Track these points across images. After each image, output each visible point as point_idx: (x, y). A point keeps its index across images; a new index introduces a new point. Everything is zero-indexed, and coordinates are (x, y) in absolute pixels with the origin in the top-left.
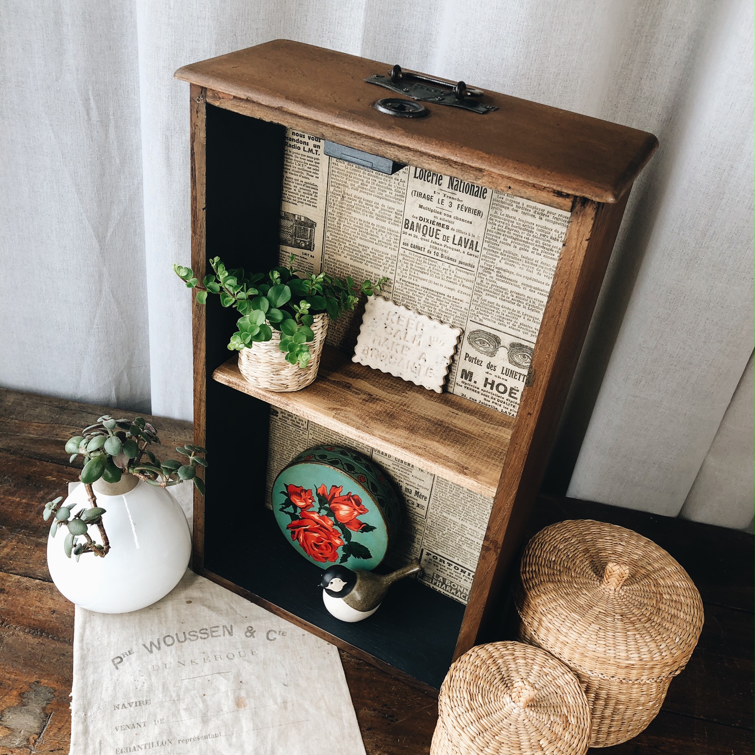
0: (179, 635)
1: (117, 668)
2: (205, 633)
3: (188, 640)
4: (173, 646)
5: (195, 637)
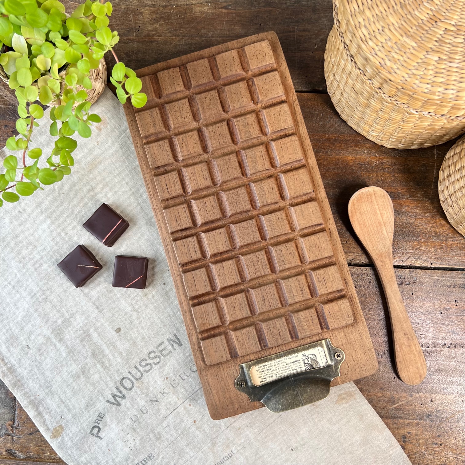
0: (132, 372)
1: (101, 438)
2: (155, 357)
3: (144, 373)
4: (135, 387)
5: (149, 366)
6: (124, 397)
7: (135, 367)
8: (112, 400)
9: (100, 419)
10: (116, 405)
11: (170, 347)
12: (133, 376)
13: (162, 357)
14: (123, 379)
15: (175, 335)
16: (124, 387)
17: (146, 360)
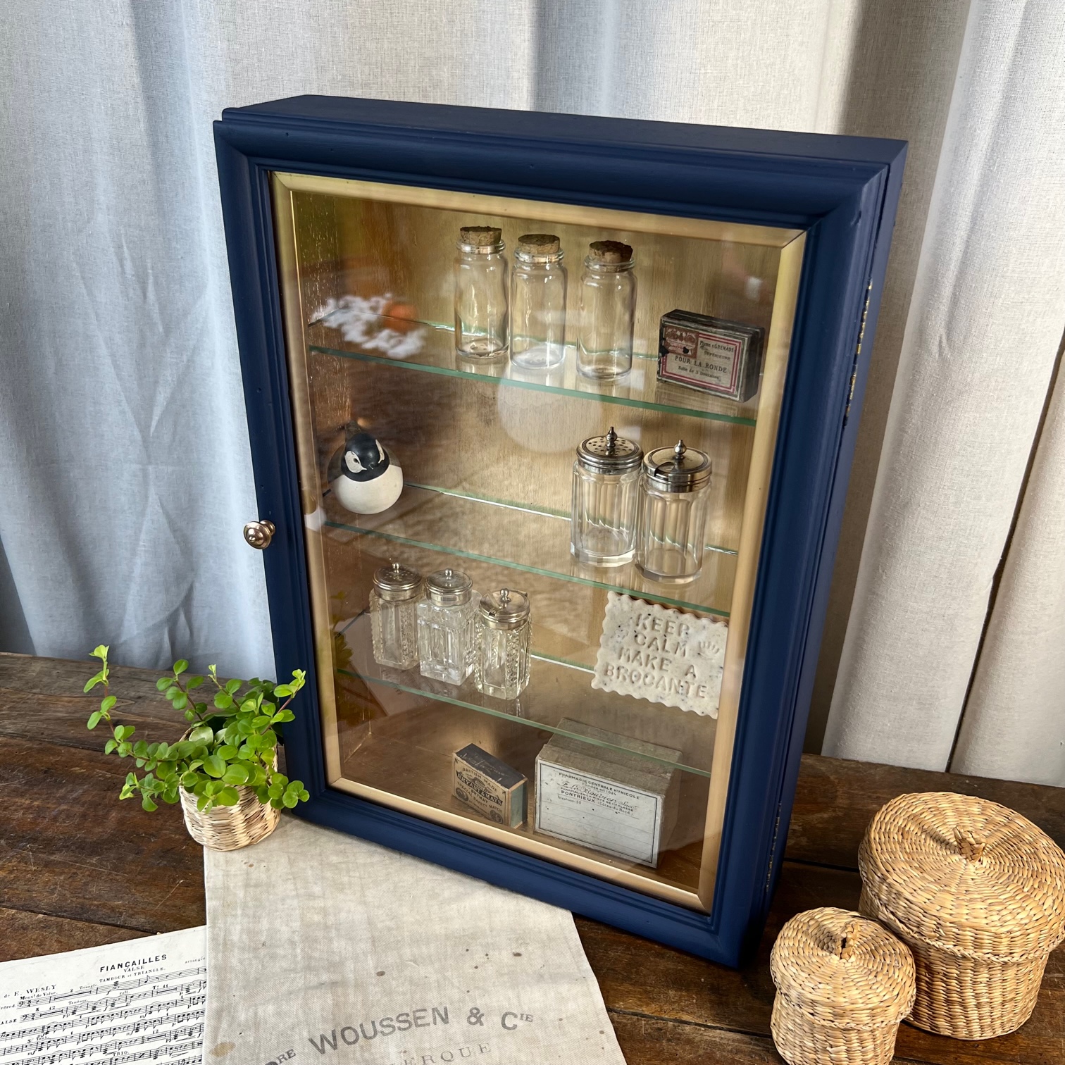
0: (365, 1026)
2: (405, 1022)
3: (379, 1035)
4: (357, 1045)
5: (391, 1029)
6: (335, 1047)
7: (373, 1023)
8: (318, 1042)
9: (286, 1056)
10: (318, 1049)
11: (430, 1019)
12: (363, 1031)
13: (414, 1026)
14: (349, 1028)
15: (446, 1009)
16: (343, 1037)
17: (392, 1020)
